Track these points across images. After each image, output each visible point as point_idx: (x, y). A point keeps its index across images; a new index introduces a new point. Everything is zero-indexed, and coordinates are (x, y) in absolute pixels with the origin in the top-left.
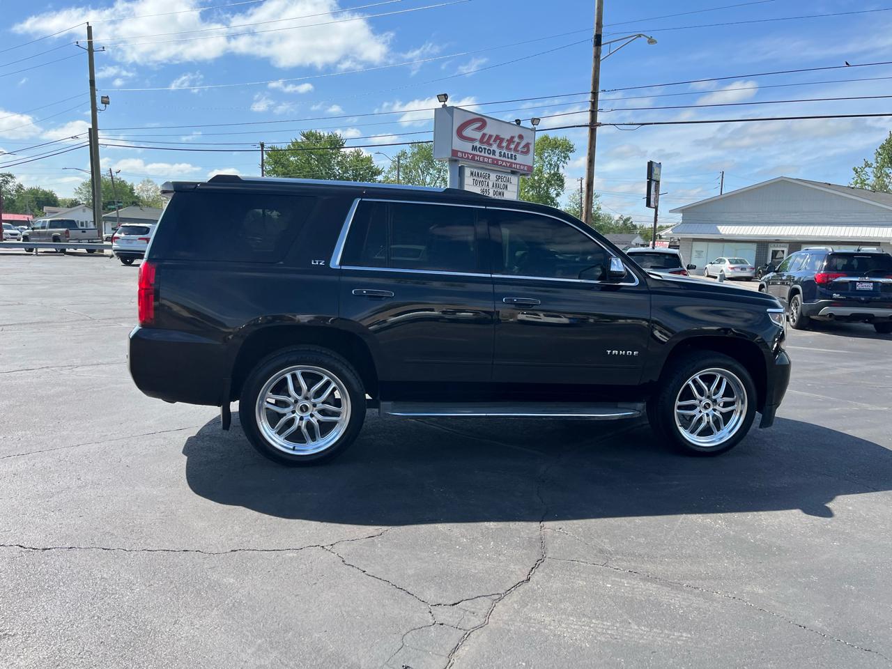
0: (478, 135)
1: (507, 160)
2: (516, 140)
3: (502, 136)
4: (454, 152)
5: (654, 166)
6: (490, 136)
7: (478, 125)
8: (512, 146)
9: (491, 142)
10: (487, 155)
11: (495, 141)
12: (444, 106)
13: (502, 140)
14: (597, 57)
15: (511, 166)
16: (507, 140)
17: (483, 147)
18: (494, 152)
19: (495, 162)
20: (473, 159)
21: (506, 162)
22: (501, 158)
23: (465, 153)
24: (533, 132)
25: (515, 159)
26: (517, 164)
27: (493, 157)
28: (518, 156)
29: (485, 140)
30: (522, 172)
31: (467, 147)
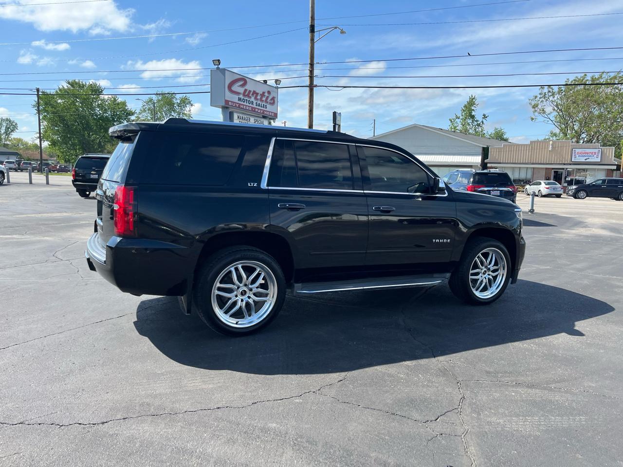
0: (241, 90)
1: (261, 108)
2: (266, 94)
3: (257, 92)
4: (227, 102)
5: (337, 115)
6: (250, 91)
7: (241, 83)
8: (264, 99)
9: (250, 95)
10: (248, 104)
11: (253, 95)
12: (218, 68)
13: (257, 94)
14: (312, 40)
15: (263, 113)
16: (261, 95)
17: (245, 99)
18: (252, 103)
19: (253, 110)
20: (239, 107)
21: (260, 109)
22: (257, 107)
23: (234, 103)
24: (276, 89)
25: (266, 108)
26: (267, 111)
27: (252, 106)
28: (268, 106)
29: (246, 94)
30: (271, 117)
31: (235, 98)
